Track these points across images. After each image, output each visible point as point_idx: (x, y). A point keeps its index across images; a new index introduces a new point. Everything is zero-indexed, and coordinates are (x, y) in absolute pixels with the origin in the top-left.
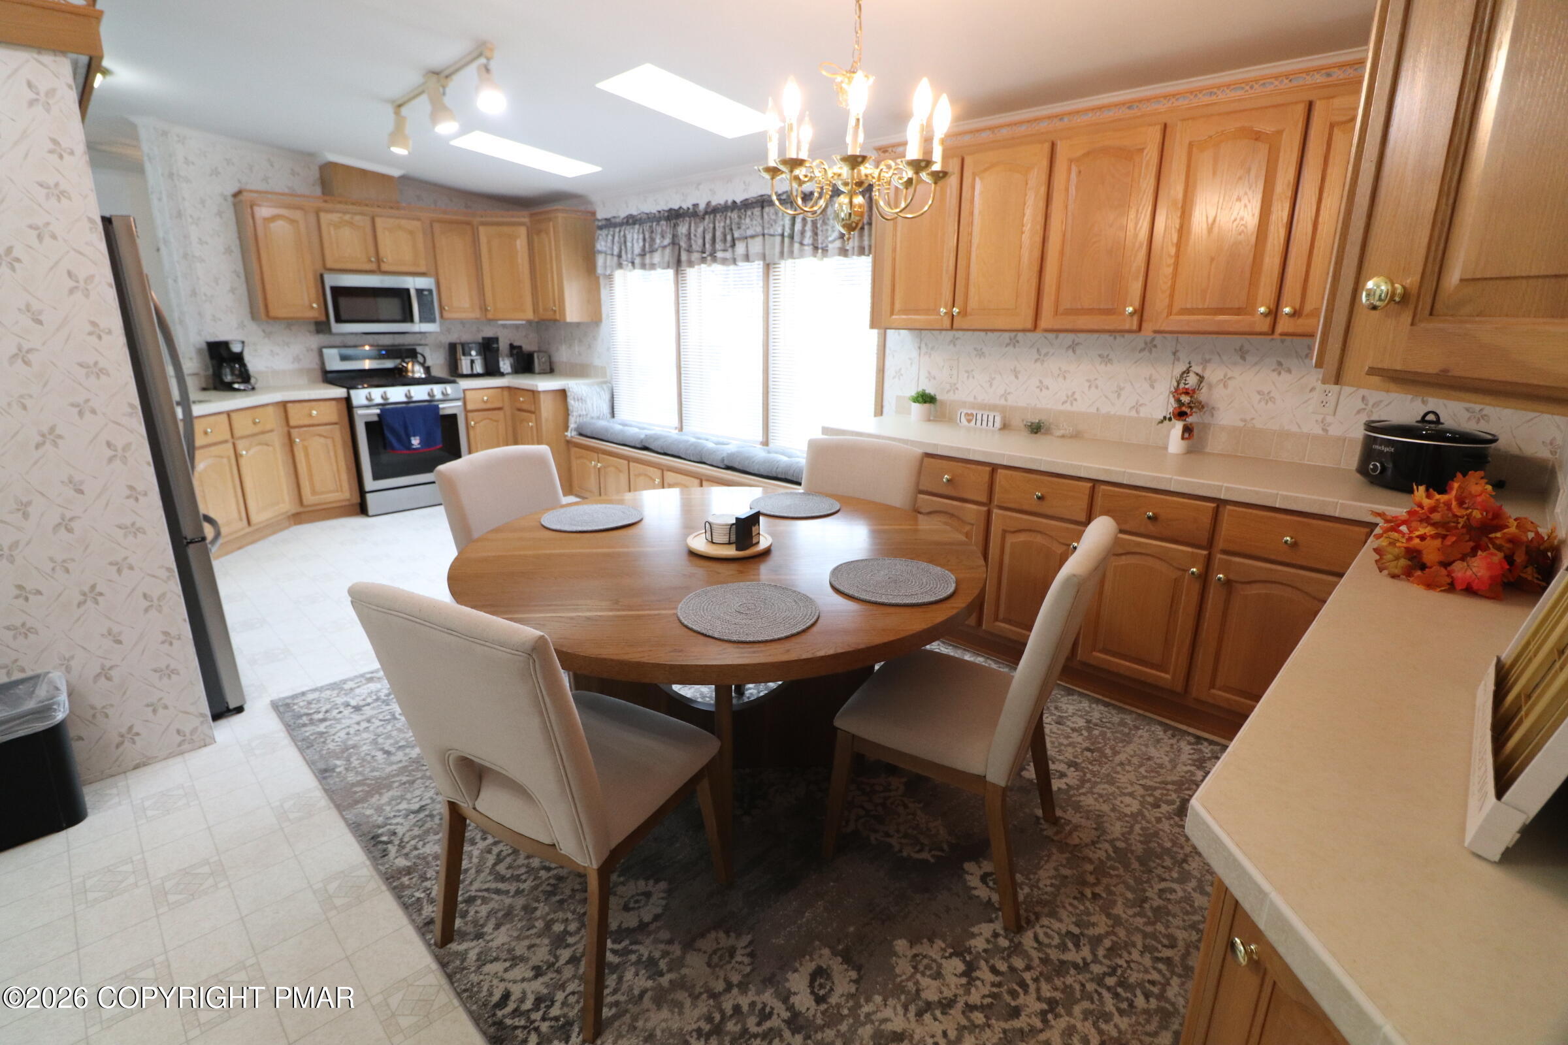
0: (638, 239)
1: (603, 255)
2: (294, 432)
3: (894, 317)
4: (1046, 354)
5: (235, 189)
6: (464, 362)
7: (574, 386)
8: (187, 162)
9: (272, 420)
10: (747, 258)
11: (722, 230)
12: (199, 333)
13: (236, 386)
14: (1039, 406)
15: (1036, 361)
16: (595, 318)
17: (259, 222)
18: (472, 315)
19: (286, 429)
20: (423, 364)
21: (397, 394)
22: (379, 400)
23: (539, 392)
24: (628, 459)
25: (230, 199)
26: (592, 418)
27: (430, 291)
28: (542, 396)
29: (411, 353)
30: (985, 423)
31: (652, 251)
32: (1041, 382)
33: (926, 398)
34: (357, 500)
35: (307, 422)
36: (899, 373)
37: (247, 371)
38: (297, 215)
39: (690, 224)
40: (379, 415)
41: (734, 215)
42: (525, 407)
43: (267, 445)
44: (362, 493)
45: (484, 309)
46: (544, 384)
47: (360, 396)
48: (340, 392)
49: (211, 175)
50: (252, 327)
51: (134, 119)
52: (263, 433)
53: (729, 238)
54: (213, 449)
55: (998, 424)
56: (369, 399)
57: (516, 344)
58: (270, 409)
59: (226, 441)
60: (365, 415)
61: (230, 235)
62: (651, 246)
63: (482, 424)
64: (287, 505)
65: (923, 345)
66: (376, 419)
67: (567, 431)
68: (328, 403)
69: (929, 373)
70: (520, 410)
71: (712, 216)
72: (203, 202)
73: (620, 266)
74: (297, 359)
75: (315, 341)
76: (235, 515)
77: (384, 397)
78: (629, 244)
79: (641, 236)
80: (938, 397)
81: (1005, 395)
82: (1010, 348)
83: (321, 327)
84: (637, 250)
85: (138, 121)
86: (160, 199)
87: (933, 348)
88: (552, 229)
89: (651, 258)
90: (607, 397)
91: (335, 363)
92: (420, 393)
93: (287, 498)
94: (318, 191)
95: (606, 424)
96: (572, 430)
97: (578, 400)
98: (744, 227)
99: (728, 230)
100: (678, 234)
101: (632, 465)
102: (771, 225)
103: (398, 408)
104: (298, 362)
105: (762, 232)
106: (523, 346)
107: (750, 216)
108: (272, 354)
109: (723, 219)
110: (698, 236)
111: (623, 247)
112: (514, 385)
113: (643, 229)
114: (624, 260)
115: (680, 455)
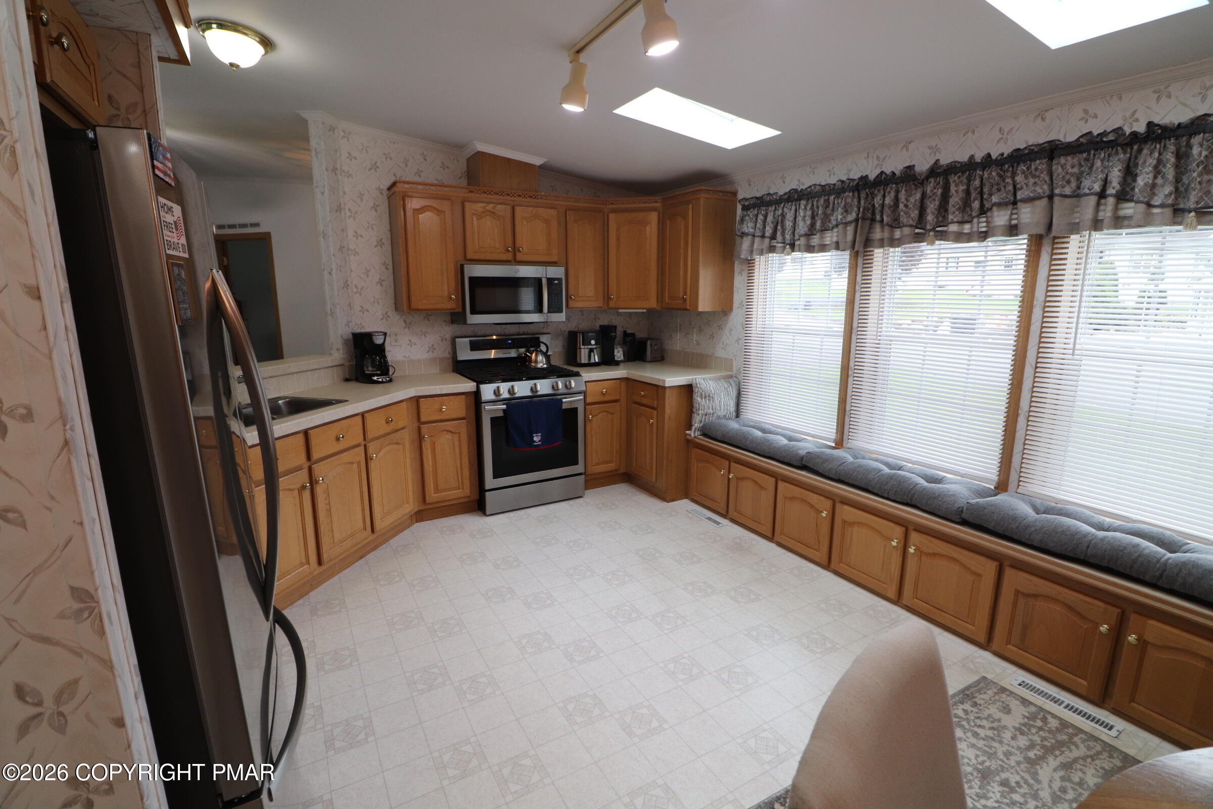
0: (804, 217)
1: (750, 237)
2: (424, 428)
5: (388, 183)
6: (582, 350)
7: (704, 381)
8: (350, 157)
9: (403, 417)
10: (1012, 230)
11: (961, 194)
12: (347, 324)
13: (375, 378)
16: (725, 307)
17: (409, 213)
18: (595, 304)
19: (416, 425)
20: (545, 354)
21: (522, 388)
22: (505, 395)
23: (664, 388)
24: (778, 477)
25: (385, 193)
26: (719, 417)
27: (560, 280)
28: (667, 392)
29: (532, 342)
31: (824, 230)
34: (475, 496)
35: (437, 418)
37: (386, 362)
38: (445, 206)
39: (897, 192)
40: (504, 410)
41: (993, 174)
42: (644, 401)
43: (398, 444)
44: (482, 490)
45: (607, 298)
46: (673, 379)
47: (488, 391)
48: (469, 386)
49: (370, 169)
50: (395, 317)
51: (305, 114)
52: (396, 431)
53: (976, 205)
54: (342, 455)
56: (497, 392)
57: (629, 331)
58: (404, 404)
59: (358, 445)
60: (491, 410)
61: (382, 230)
62: (823, 223)
63: (599, 416)
64: (410, 507)
66: (501, 414)
67: (690, 429)
68: (457, 398)
70: (636, 403)
71: (941, 180)
72: (361, 196)
73: (772, 249)
74: (432, 349)
75: (448, 331)
76: (360, 524)
77: (511, 391)
78: (789, 224)
79: (809, 213)
83: (457, 318)
84: (802, 228)
85: (309, 115)
86: (322, 193)
88: (690, 213)
89: (822, 238)
90: (734, 394)
91: (466, 354)
92: (544, 386)
93: (411, 500)
94: (464, 183)
95: (734, 425)
96: (696, 429)
97: (705, 397)
98: (1011, 188)
99: (974, 195)
100: (874, 206)
101: (781, 485)
102: (1069, 182)
103: (521, 402)
104: (433, 352)
105: (1048, 192)
106: (636, 334)
107: (1023, 172)
108: (411, 344)
109: (965, 181)
110: (911, 206)
111: (779, 227)
112: (630, 376)
113: (813, 205)
114: (777, 243)
115: (870, 488)
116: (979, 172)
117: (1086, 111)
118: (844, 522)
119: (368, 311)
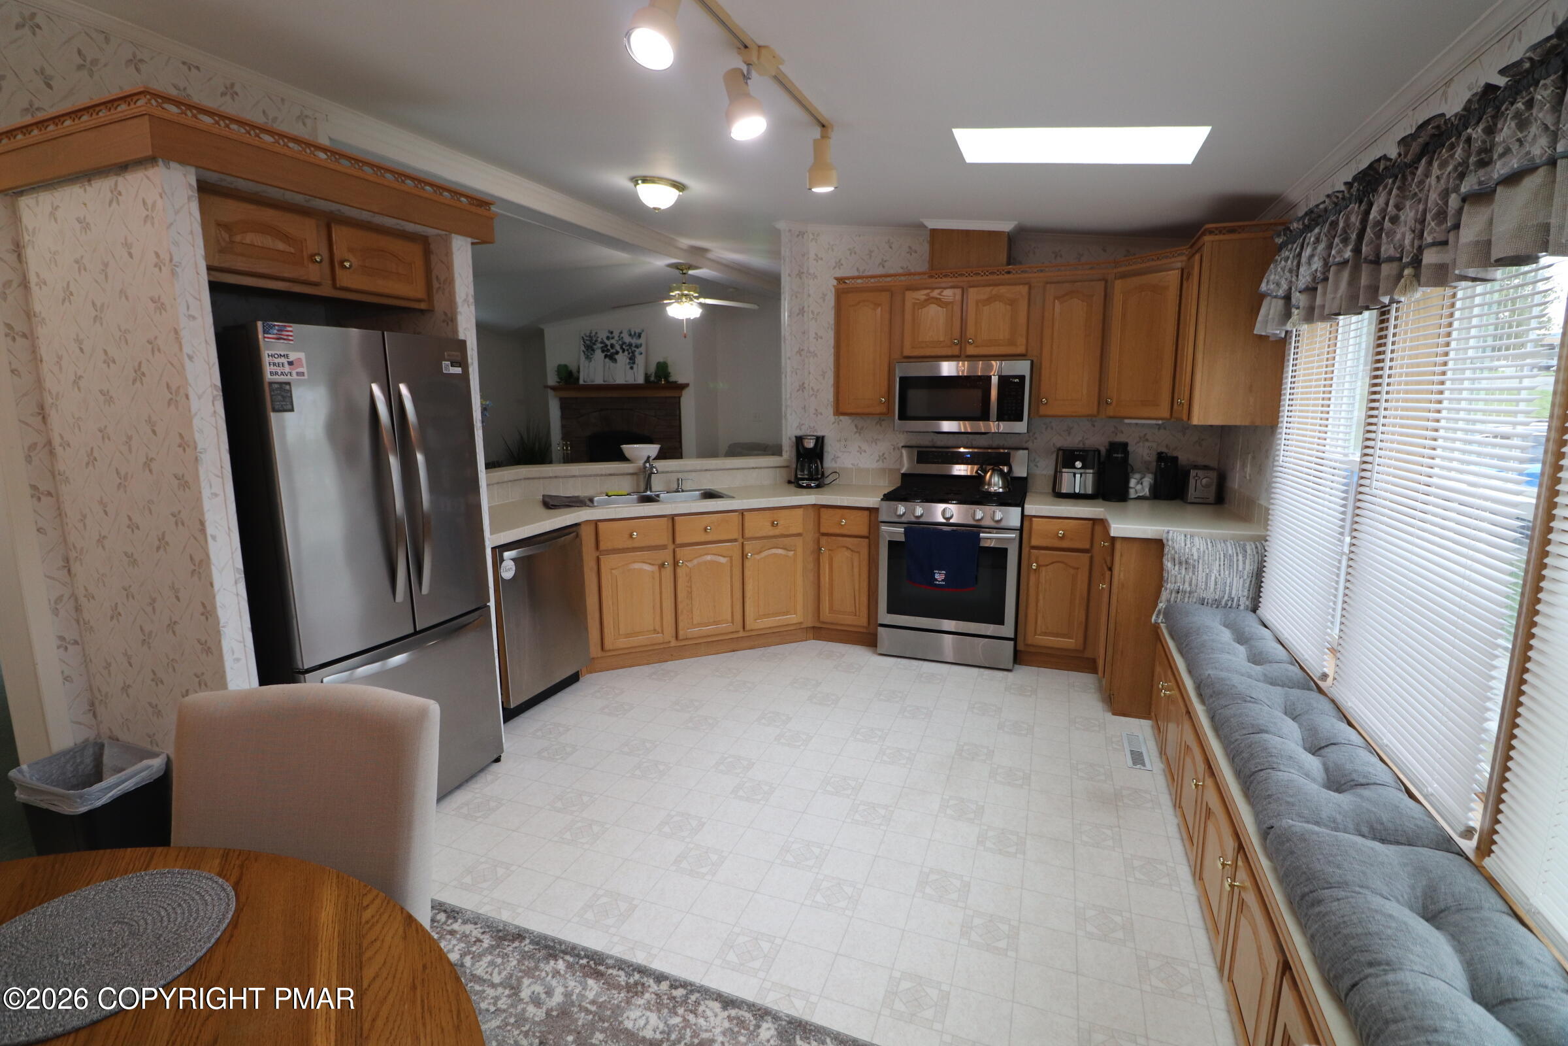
2: (823, 540)
5: (839, 279)
6: (1066, 475)
7: (1183, 538)
8: (816, 258)
9: (798, 524)
12: (796, 426)
13: (803, 482)
16: (1267, 421)
18: (1085, 408)
19: (815, 535)
22: (908, 517)
24: (1186, 707)
25: (835, 290)
27: (1022, 378)
28: (1119, 545)
34: (869, 628)
35: (838, 531)
37: (823, 468)
38: (883, 297)
40: (907, 535)
42: (1105, 556)
43: (787, 549)
44: (875, 623)
45: (1102, 401)
46: (1130, 527)
48: (872, 501)
52: (784, 536)
56: (898, 512)
57: (1166, 453)
58: (800, 510)
60: (889, 532)
63: (1050, 567)
64: (801, 617)
66: (902, 539)
67: (1154, 611)
68: (860, 513)
74: (882, 458)
76: (728, 614)
78: (1302, 271)
85: (779, 225)
88: (1197, 267)
93: (801, 609)
96: (1159, 612)
97: (1180, 563)
103: (929, 528)
104: (883, 462)
108: (861, 451)
111: (1293, 278)
112: (1104, 519)
119: (821, 414)
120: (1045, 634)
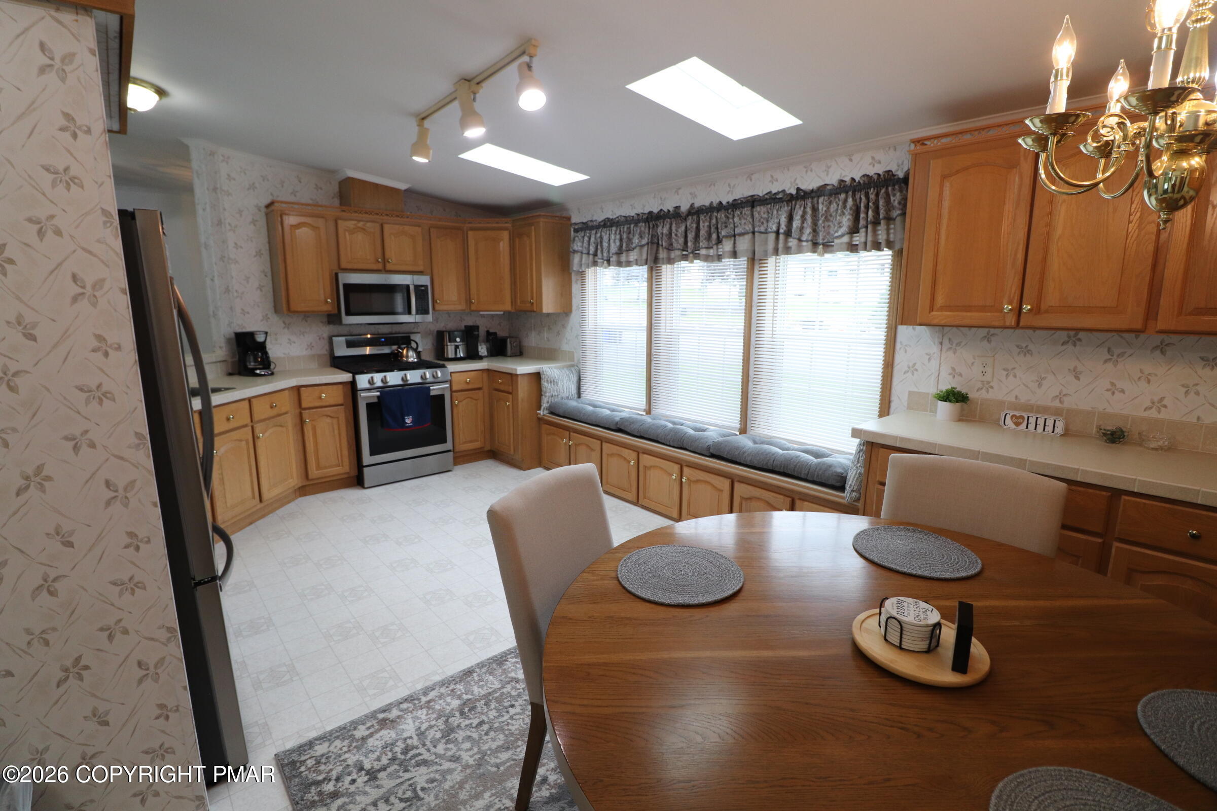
0: (615, 240)
1: (579, 254)
2: (306, 414)
3: (934, 313)
4: (1120, 355)
5: (268, 201)
6: (449, 347)
7: (549, 369)
8: (229, 177)
9: (286, 404)
10: (734, 254)
11: (706, 229)
12: (230, 324)
13: (258, 372)
14: (1109, 410)
15: (1106, 361)
16: (566, 309)
17: (287, 228)
18: (459, 307)
19: (298, 411)
20: (415, 350)
21: (394, 378)
22: (379, 383)
23: (517, 375)
24: (602, 440)
25: (263, 210)
26: (562, 398)
27: (426, 286)
28: (520, 379)
29: (406, 341)
30: (1040, 428)
31: (629, 250)
32: (1113, 384)
33: (953, 396)
34: (354, 473)
35: (317, 404)
36: (913, 369)
37: (268, 358)
38: (320, 223)
39: (671, 224)
40: (378, 397)
41: (722, 215)
42: (502, 388)
43: (281, 426)
44: (360, 467)
45: (469, 302)
46: (524, 368)
47: (363, 381)
48: (346, 377)
49: (249, 189)
50: (275, 319)
51: (186, 141)
52: (279, 415)
53: (714, 236)
54: (232, 433)
55: (1060, 429)
56: (371, 382)
57: (491, 331)
58: (286, 392)
59: (246, 426)
60: (366, 396)
61: (261, 241)
62: (628, 245)
63: (464, 402)
64: (295, 481)
65: (946, 341)
66: (376, 400)
67: (540, 410)
68: (335, 387)
69: (953, 369)
70: (496, 390)
71: (695, 217)
72: (240, 212)
73: (595, 264)
74: (311, 346)
75: (326, 330)
76: (249, 494)
77: (384, 381)
78: (605, 245)
79: (618, 237)
80: (970, 396)
81: (1060, 397)
82: (1070, 347)
83: (333, 319)
84: (614, 248)
85: (191, 143)
86: (204, 210)
87: (959, 344)
88: (533, 233)
89: (627, 256)
90: (575, 379)
91: (342, 351)
92: (414, 376)
93: (295, 475)
94: (337, 202)
95: (573, 404)
96: (544, 409)
97: (551, 382)
98: (732, 226)
99: (713, 229)
100: (657, 234)
101: (605, 445)
102: (763, 223)
103: (395, 390)
104: (311, 349)
105: (752, 230)
106: (498, 333)
107: (738, 216)
108: (290, 342)
109: (708, 219)
110: (679, 235)
111: (599, 247)
112: (490, 368)
113: (620, 231)
114: (599, 259)
115: (659, 440)
116: (715, 214)
117: (772, 177)
118: (645, 467)
119: (248, 313)
120: (465, 443)
